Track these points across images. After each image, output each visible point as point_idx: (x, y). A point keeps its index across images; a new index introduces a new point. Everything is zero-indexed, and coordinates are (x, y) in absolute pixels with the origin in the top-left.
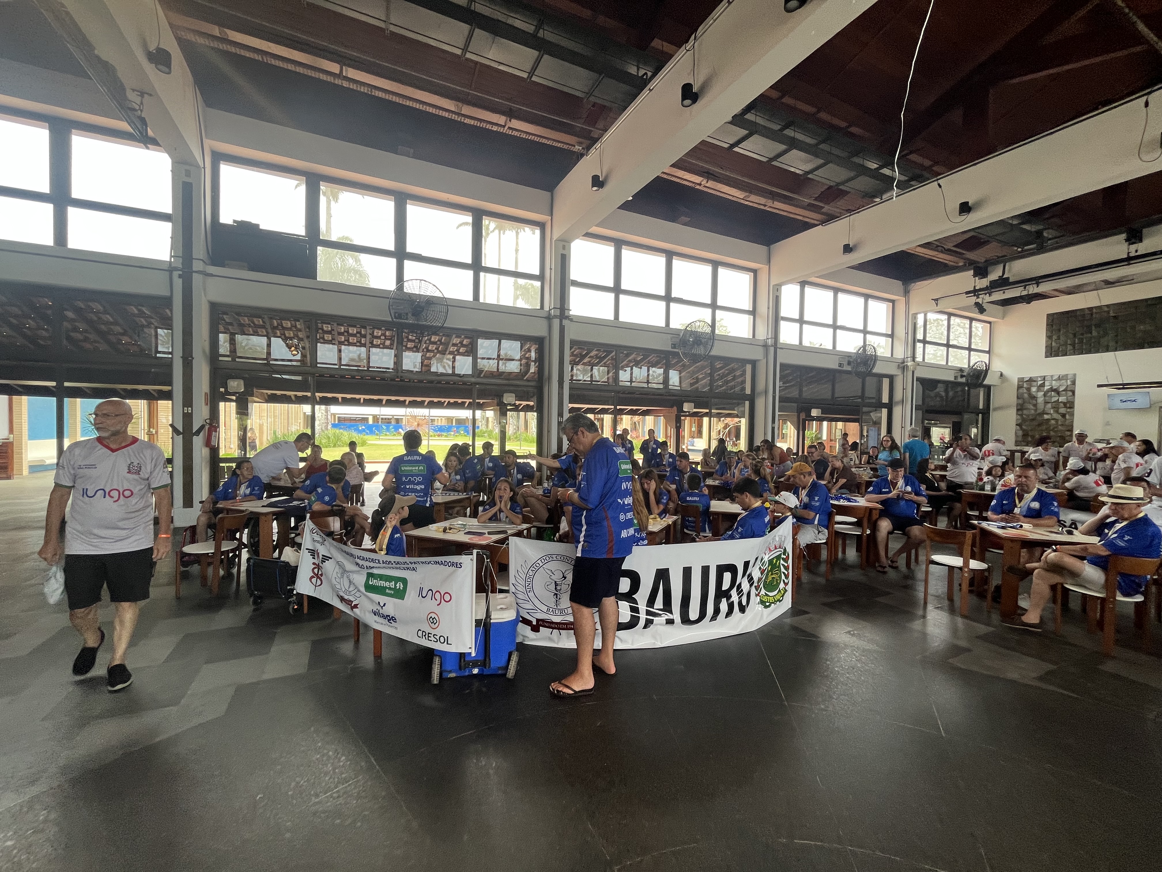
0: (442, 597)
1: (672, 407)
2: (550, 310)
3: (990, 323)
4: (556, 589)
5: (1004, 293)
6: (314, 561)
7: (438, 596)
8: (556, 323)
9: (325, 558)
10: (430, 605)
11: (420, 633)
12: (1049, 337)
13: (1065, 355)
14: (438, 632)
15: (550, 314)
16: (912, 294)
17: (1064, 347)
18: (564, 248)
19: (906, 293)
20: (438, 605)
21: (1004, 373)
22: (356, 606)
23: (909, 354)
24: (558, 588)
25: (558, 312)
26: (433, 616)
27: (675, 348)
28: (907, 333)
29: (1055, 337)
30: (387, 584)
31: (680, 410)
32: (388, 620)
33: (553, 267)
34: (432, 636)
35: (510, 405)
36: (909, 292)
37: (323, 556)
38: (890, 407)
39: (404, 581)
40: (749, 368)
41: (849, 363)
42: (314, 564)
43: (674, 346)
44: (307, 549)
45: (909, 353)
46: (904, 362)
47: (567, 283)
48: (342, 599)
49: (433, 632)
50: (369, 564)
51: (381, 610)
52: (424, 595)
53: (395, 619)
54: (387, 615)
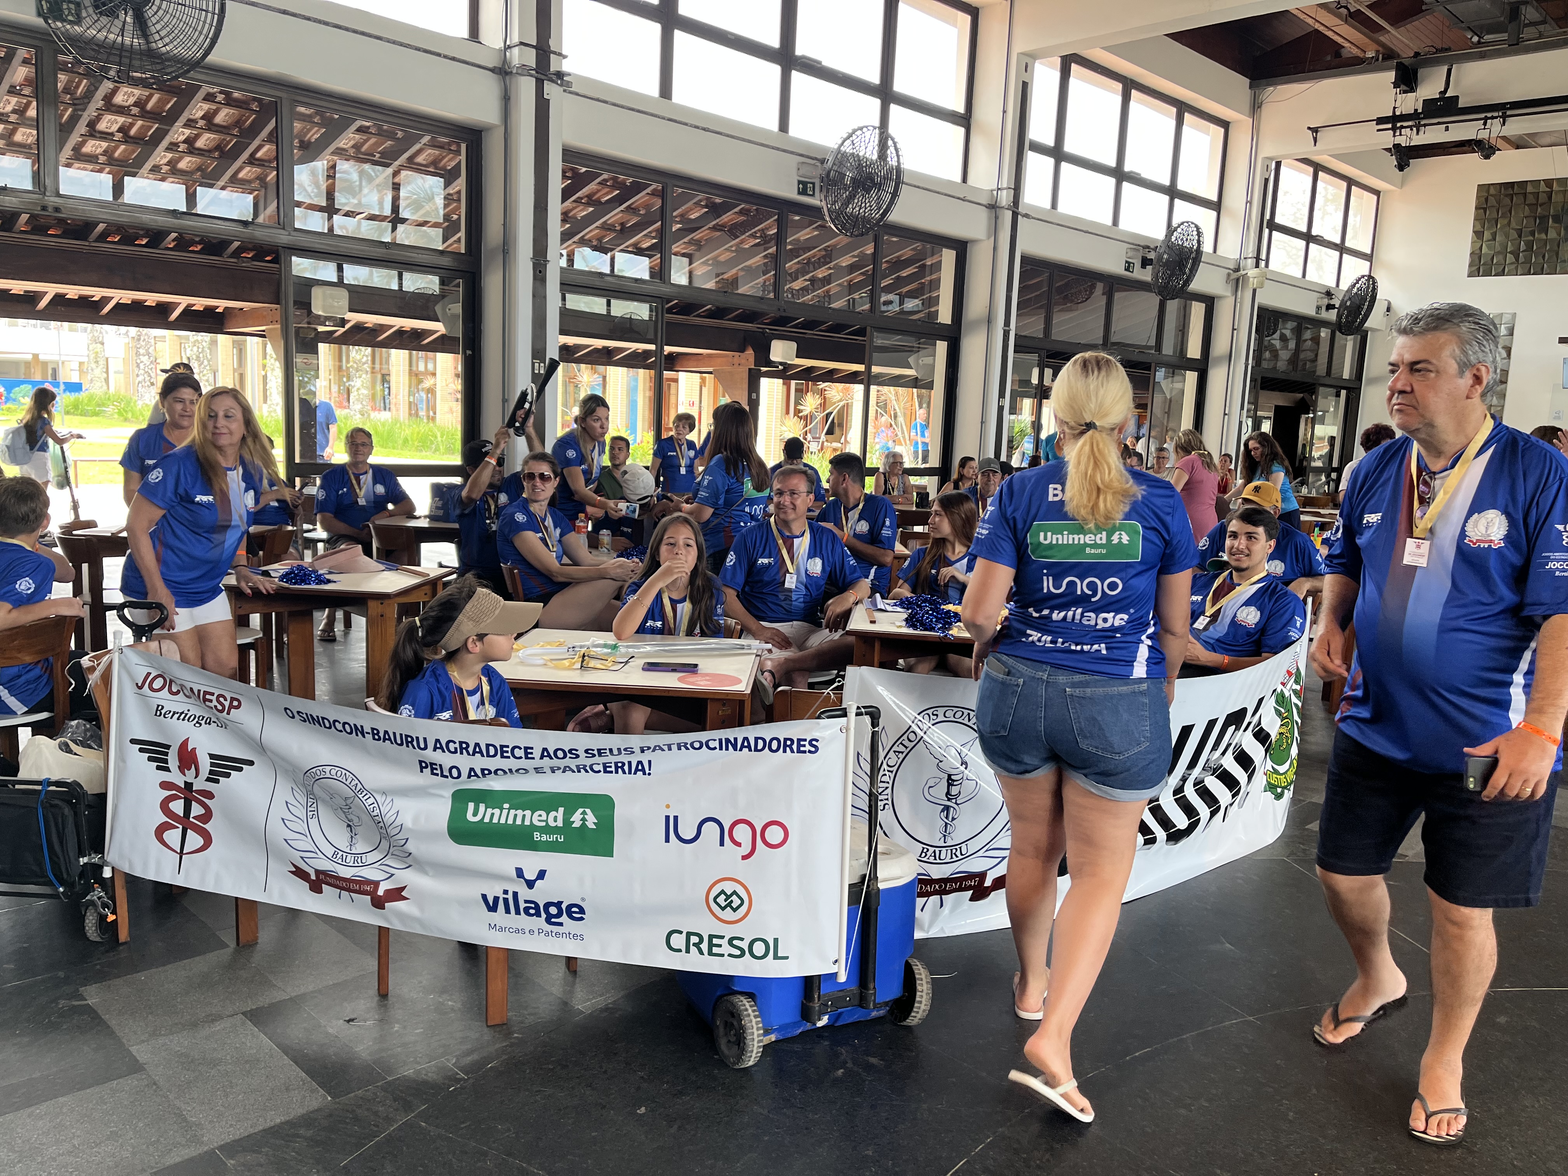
0: (759, 835)
3: (1377, 193)
4: (948, 794)
5: (1447, 129)
6: (167, 777)
7: (743, 833)
9: (226, 765)
10: (716, 859)
11: (678, 941)
12: (1478, 234)
13: (1502, 273)
14: (745, 930)
15: (506, 61)
16: (1267, 111)
17: (1501, 257)
19: (1255, 107)
20: (744, 858)
21: (1394, 305)
22: (397, 894)
23: (1251, 251)
25: (530, 58)
26: (729, 888)
27: (803, 192)
28: (1249, 202)
29: (1487, 235)
31: (763, 356)
32: (549, 916)
34: (724, 942)
35: (334, 321)
36: (1260, 107)
37: (212, 757)
38: (1202, 368)
39: (604, 804)
40: (948, 257)
41: (1145, 262)
42: (168, 784)
43: (804, 188)
44: (134, 743)
45: (1251, 249)
46: (1237, 270)
48: (321, 881)
49: (729, 931)
50: (479, 762)
51: (524, 893)
52: (688, 835)
53: (582, 911)
54: (547, 905)
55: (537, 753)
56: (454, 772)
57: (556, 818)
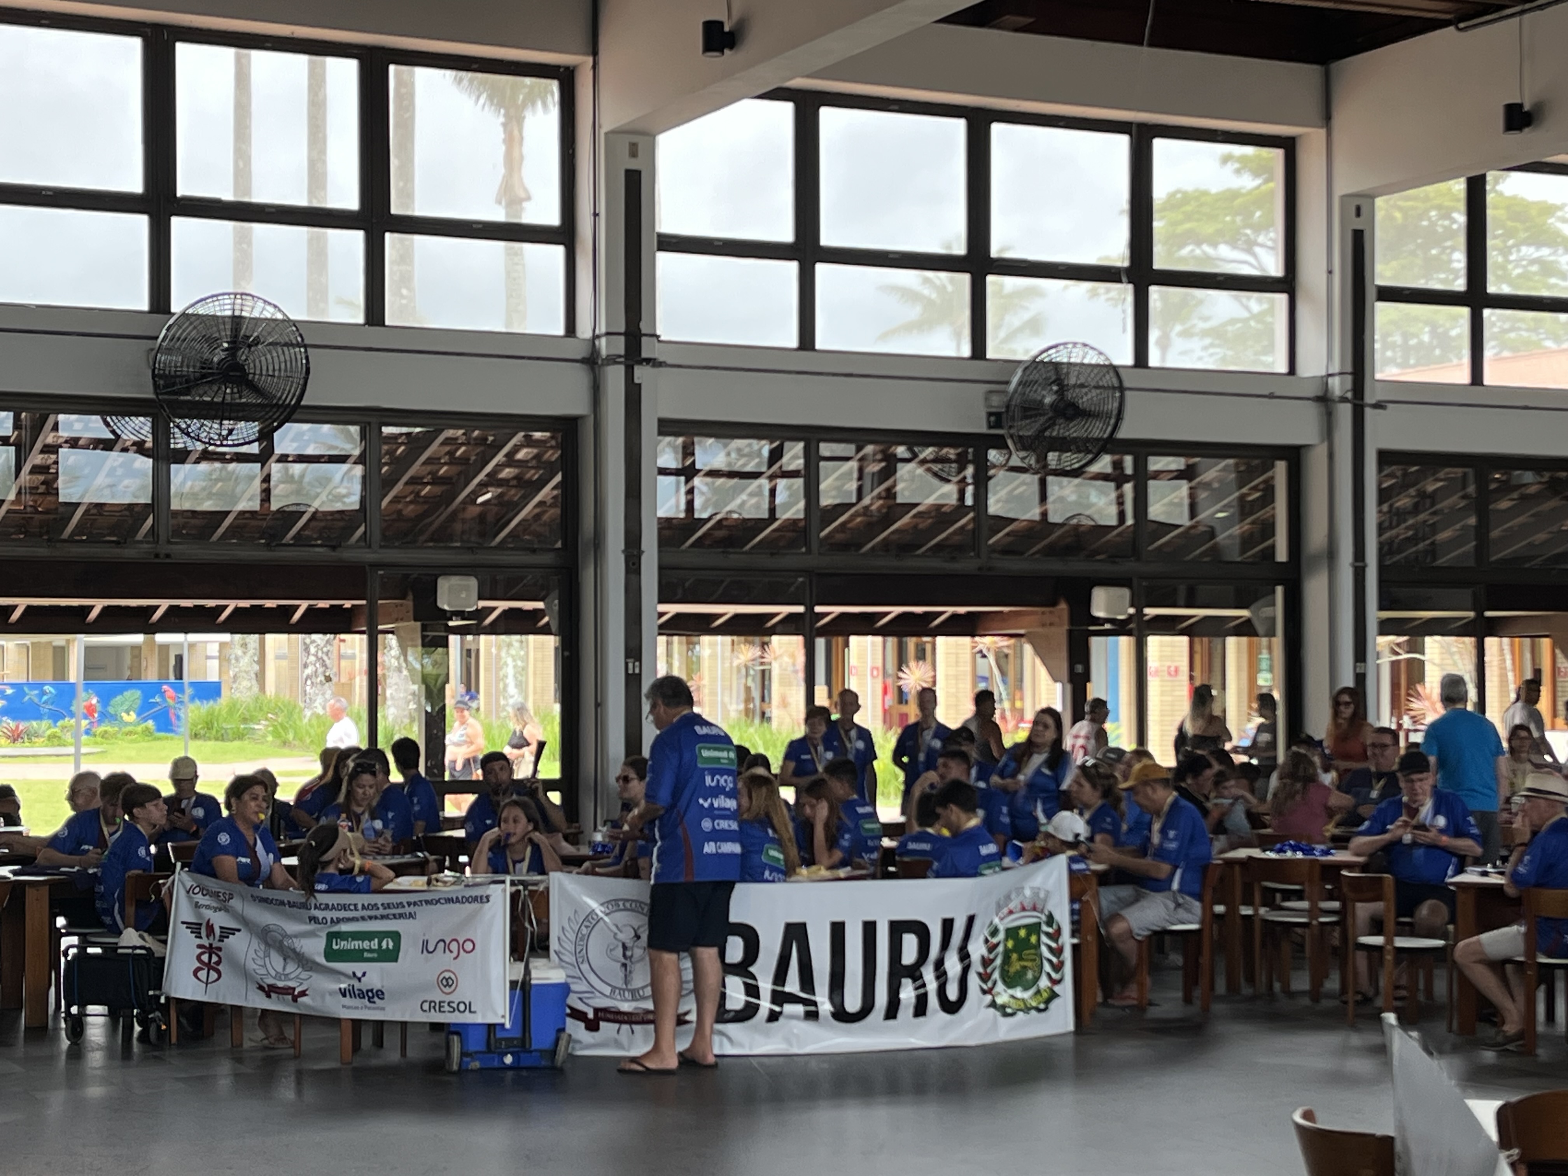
0: (462, 947)
1: (1054, 604)
2: (595, 337)
4: (624, 956)
6: (199, 941)
7: (454, 946)
8: (615, 377)
9: (227, 933)
10: (442, 961)
11: (426, 1006)
14: (455, 998)
15: (594, 351)
18: (634, 151)
20: (456, 958)
22: (302, 995)
24: (629, 953)
25: (619, 346)
26: (447, 975)
27: (998, 425)
30: (366, 945)
31: (1083, 612)
32: (369, 998)
33: (602, 209)
34: (446, 1005)
35: (461, 615)
37: (221, 928)
39: (396, 936)
42: (200, 946)
43: (996, 418)
44: (183, 923)
47: (648, 242)
48: (269, 991)
49: (447, 998)
50: (335, 914)
51: (357, 985)
52: (431, 949)
53: (383, 993)
54: (368, 991)
55: (360, 907)
56: (324, 921)
57: (375, 944)
